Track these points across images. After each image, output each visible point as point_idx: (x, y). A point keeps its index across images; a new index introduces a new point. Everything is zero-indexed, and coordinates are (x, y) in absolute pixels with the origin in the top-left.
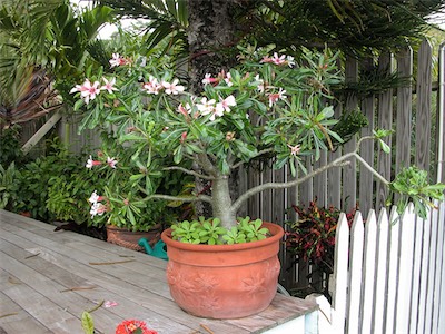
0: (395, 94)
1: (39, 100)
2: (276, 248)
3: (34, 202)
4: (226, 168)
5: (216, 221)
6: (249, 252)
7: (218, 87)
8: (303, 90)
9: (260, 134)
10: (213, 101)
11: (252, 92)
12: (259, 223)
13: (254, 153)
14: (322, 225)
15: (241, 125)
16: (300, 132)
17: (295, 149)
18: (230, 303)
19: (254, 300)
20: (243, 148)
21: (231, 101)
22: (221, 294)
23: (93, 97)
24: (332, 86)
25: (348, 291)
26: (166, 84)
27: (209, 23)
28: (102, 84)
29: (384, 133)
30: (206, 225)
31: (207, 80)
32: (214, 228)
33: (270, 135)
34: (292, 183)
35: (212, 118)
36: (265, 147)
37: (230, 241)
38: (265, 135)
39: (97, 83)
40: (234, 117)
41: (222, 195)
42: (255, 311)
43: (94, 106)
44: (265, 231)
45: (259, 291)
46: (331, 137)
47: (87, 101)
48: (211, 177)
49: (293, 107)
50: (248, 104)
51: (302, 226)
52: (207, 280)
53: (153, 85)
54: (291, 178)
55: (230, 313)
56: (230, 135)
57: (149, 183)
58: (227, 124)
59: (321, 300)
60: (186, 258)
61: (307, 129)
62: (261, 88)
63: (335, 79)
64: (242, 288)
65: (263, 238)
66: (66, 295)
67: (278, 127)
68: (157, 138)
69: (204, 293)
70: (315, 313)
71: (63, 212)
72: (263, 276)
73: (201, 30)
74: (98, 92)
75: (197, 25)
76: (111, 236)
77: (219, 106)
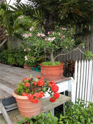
0: (90, 35)
1: (2, 35)
2: (63, 67)
3: (3, 60)
4: (53, 51)
5: (51, 61)
6: (57, 67)
7: (51, 35)
8: (68, 36)
9: (60, 44)
10: (51, 38)
11: (58, 36)
12: (59, 62)
13: (59, 48)
14: (73, 64)
15: (56, 43)
16: (67, 44)
17: (67, 47)
18: (54, 77)
19: (58, 77)
20: (57, 47)
21: (54, 38)
22: (52, 75)
23: (27, 37)
24: (74, 35)
25: (77, 76)
26: (41, 34)
27: (48, 20)
28: (29, 34)
29: (83, 44)
30: (49, 62)
31: (49, 33)
32: (50, 63)
33: (62, 44)
34: (66, 54)
35: (51, 41)
36: (60, 47)
37: (54, 65)
38: (61, 44)
39: (28, 34)
40: (55, 41)
41: (52, 56)
42: (58, 79)
43: (27, 39)
44: (60, 63)
45: (59, 75)
46: (73, 45)
47: (26, 38)
48: (50, 53)
49: (66, 39)
50: (57, 38)
51: (68, 65)
52: (49, 73)
53: (39, 35)
54: (66, 53)
55: (54, 79)
56: (54, 45)
57: (38, 54)
58: (53, 42)
59: (72, 78)
60: (45, 68)
61: (69, 43)
62: (60, 35)
63: (75, 33)
64: (56, 74)
65: (60, 65)
66: (19, 77)
67: (63, 43)
68: (41, 45)
69: (49, 75)
70: (70, 80)
71: (12, 62)
72: (60, 72)
73: (46, 21)
74: (28, 36)
75: (45, 20)
76: (25, 67)
77: (52, 39)
